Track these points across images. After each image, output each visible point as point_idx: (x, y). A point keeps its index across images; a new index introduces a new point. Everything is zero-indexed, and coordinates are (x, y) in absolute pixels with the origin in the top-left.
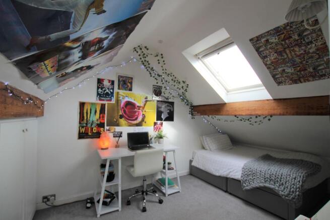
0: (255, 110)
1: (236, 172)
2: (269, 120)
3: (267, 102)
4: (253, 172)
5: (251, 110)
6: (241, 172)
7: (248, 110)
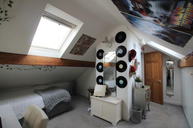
0: (51, 62)
1: (40, 105)
2: (54, 68)
3: (57, 59)
4: (51, 98)
5: (48, 62)
6: (43, 103)
7: (47, 62)
